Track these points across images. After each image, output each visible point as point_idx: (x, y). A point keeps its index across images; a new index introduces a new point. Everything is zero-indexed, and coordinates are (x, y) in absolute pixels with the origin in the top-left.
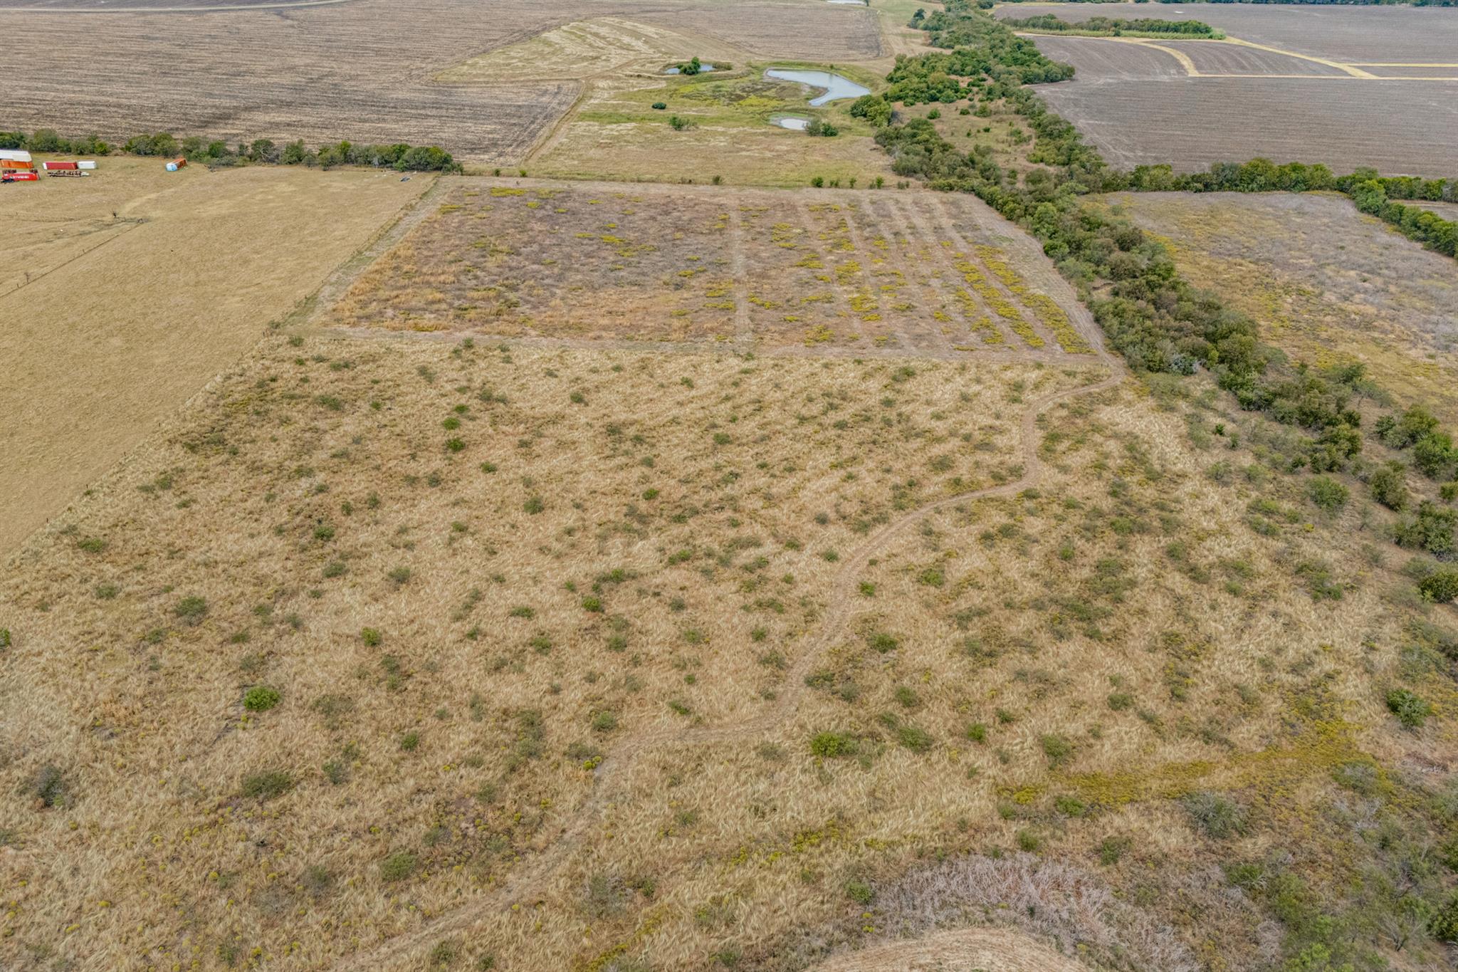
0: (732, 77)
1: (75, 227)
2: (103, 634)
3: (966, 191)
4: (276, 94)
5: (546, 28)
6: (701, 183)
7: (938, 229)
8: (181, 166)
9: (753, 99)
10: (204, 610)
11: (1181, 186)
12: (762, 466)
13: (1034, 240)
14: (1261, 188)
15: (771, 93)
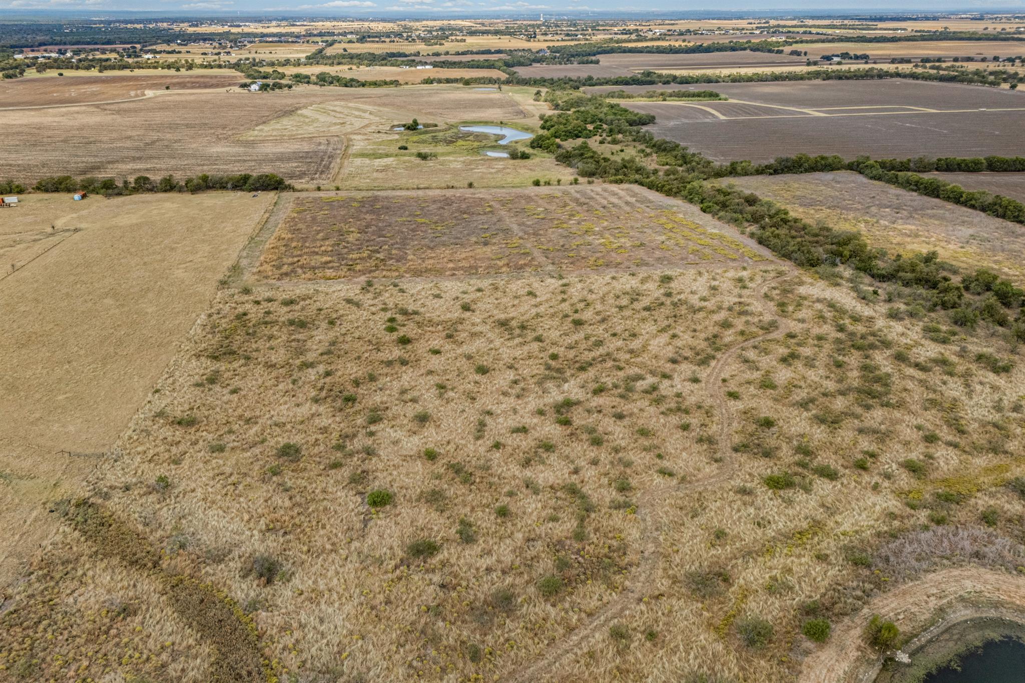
0: (440, 131)
1: (29, 237)
2: (231, 474)
3: (631, 182)
4: (126, 153)
5: (299, 108)
6: (460, 188)
7: (627, 203)
8: (84, 197)
9: (460, 142)
10: (298, 451)
11: (760, 172)
12: (614, 335)
13: (691, 206)
14: (806, 171)
15: (471, 138)
